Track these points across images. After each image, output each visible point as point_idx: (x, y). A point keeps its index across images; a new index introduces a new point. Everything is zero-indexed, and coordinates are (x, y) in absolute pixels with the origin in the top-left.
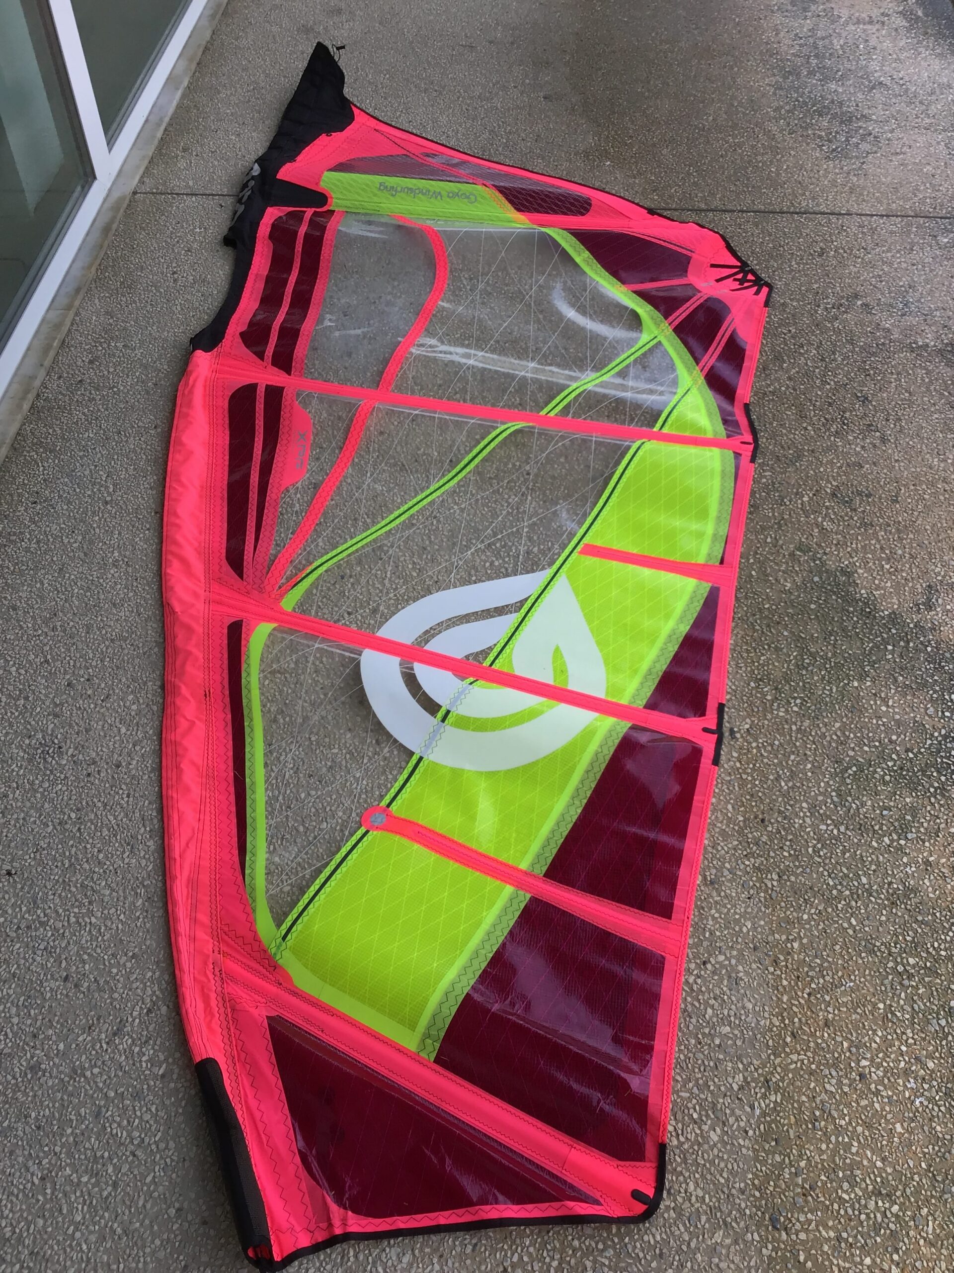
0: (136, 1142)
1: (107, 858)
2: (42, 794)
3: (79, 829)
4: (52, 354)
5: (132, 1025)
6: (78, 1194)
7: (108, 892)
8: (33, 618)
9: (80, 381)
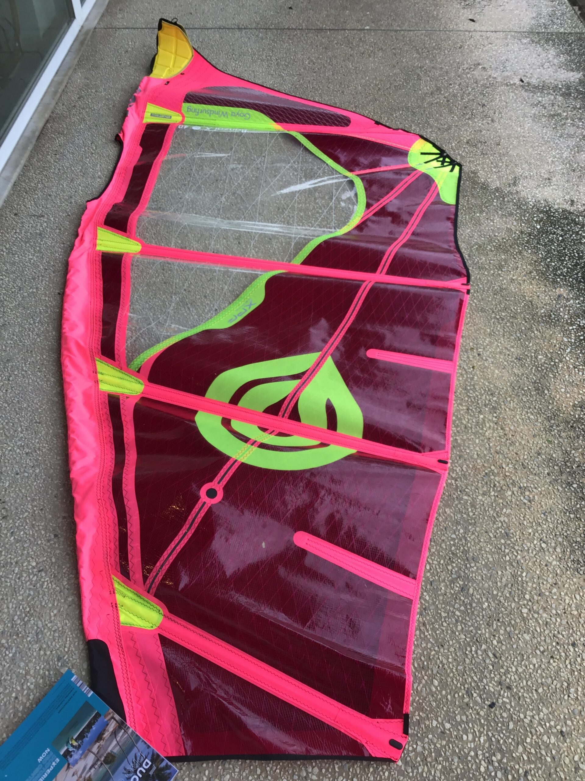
4: (58, 95)
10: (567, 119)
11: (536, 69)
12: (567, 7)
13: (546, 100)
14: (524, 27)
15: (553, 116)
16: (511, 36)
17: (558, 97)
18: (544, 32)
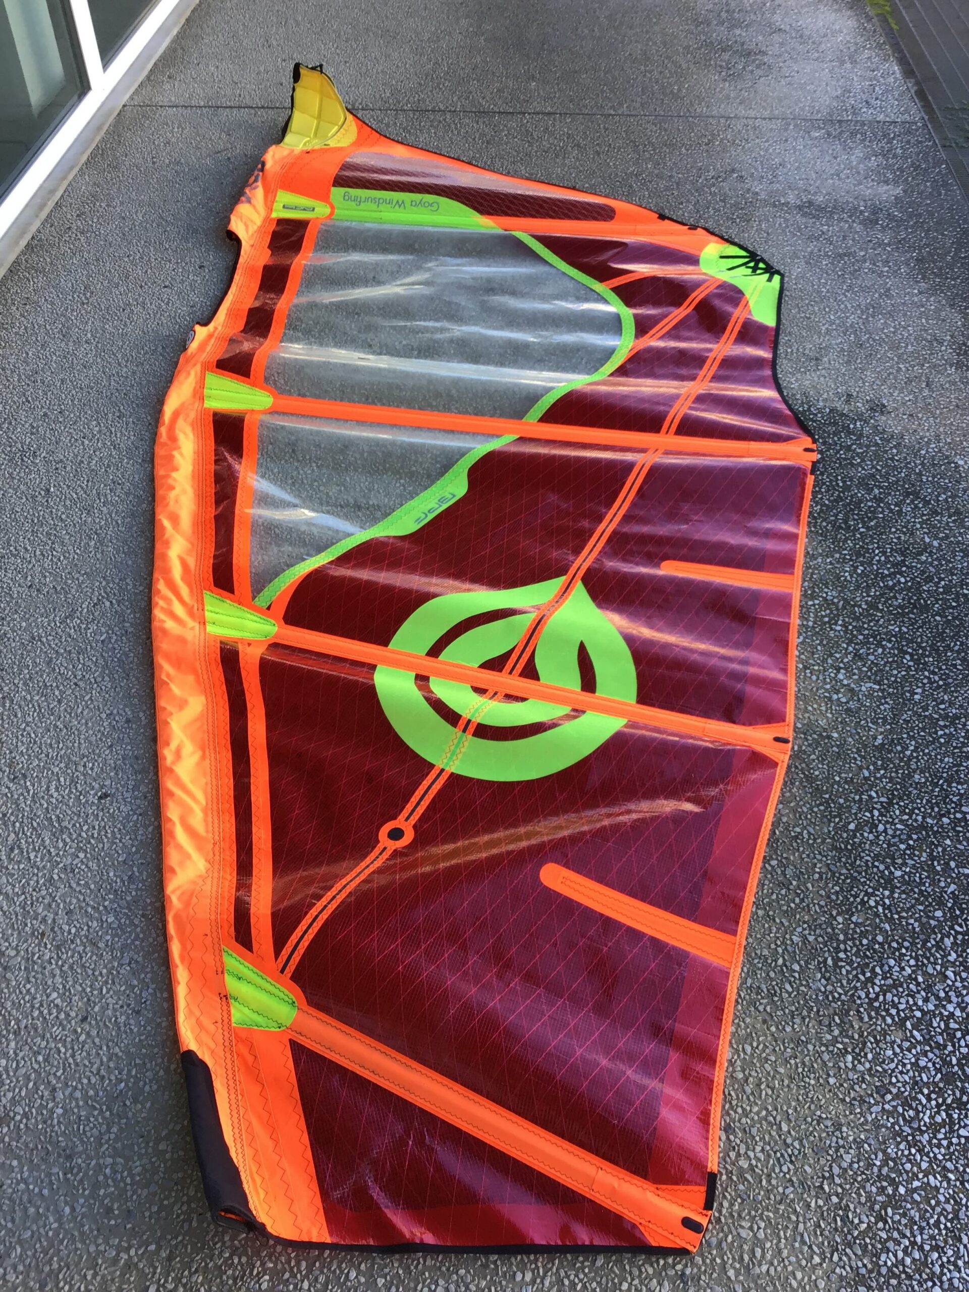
0: (78, 678)
1: (68, 517)
2: (19, 480)
3: (47, 501)
5: (81, 613)
6: (30, 706)
7: (68, 537)
8: (19, 375)
9: (69, 228)
10: (865, 262)
11: (826, 179)
12: (896, 79)
13: (833, 229)
14: (818, 111)
15: (841, 256)
16: (796, 126)
17: (855, 225)
18: (851, 121)
